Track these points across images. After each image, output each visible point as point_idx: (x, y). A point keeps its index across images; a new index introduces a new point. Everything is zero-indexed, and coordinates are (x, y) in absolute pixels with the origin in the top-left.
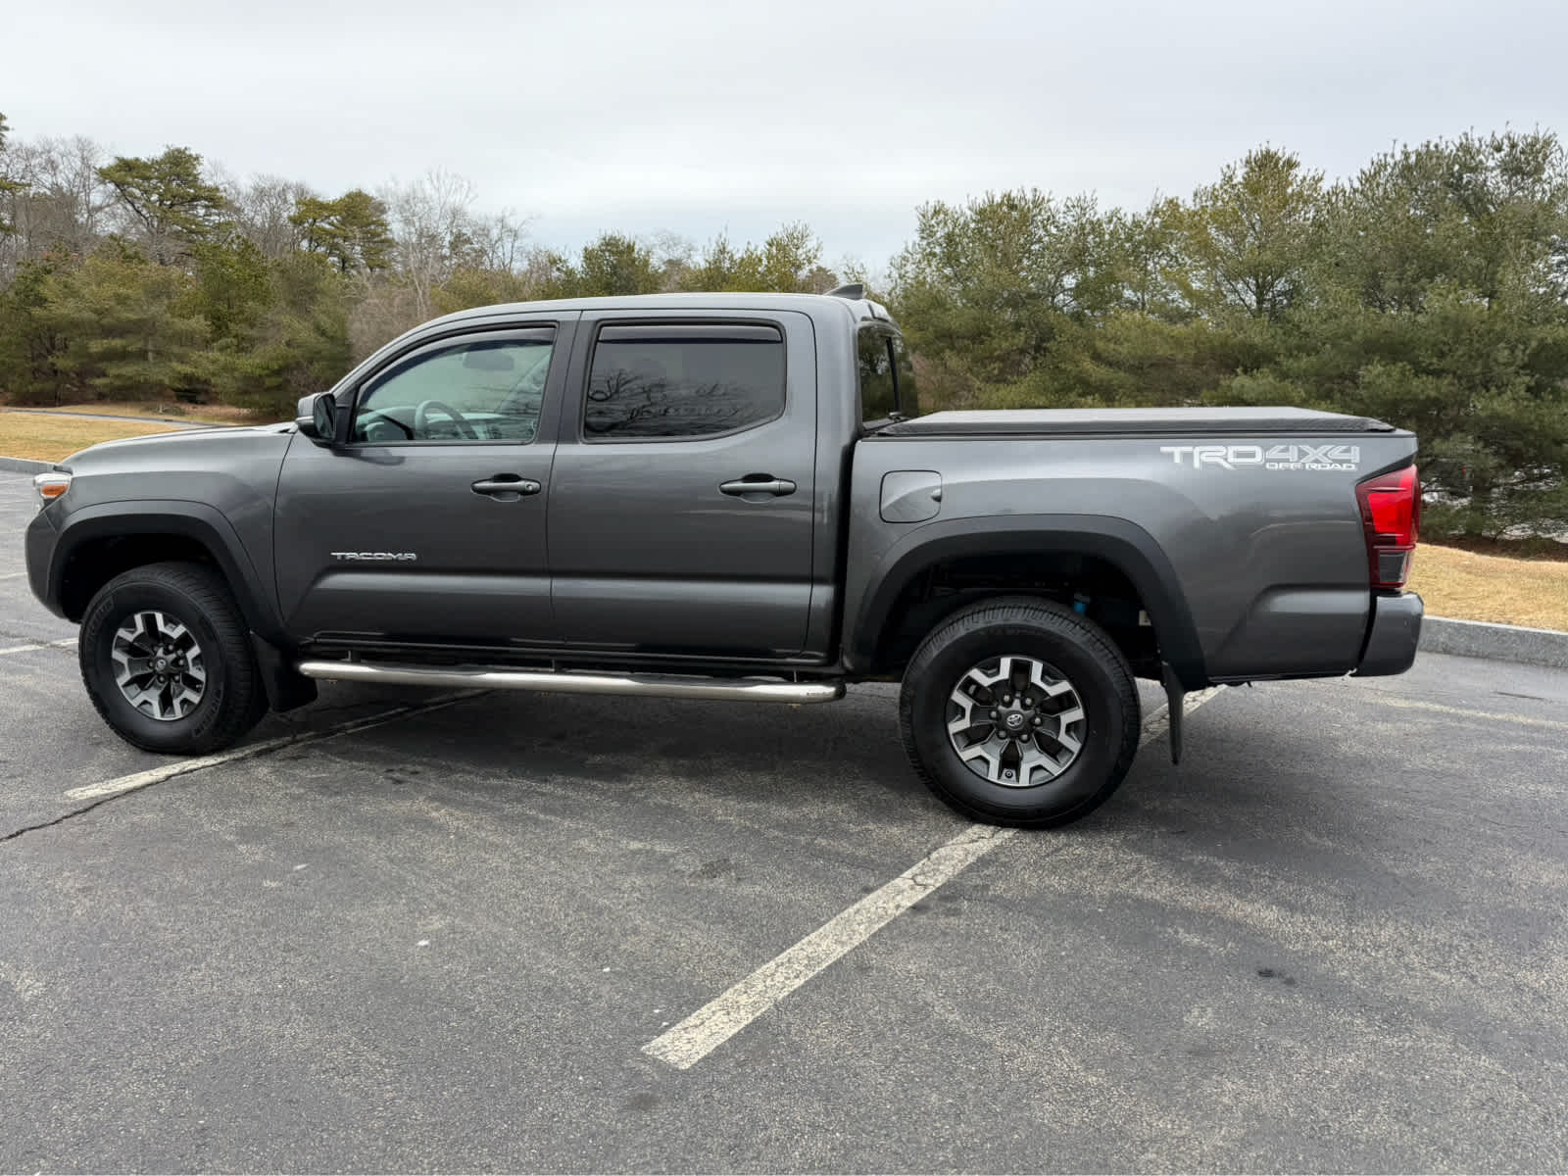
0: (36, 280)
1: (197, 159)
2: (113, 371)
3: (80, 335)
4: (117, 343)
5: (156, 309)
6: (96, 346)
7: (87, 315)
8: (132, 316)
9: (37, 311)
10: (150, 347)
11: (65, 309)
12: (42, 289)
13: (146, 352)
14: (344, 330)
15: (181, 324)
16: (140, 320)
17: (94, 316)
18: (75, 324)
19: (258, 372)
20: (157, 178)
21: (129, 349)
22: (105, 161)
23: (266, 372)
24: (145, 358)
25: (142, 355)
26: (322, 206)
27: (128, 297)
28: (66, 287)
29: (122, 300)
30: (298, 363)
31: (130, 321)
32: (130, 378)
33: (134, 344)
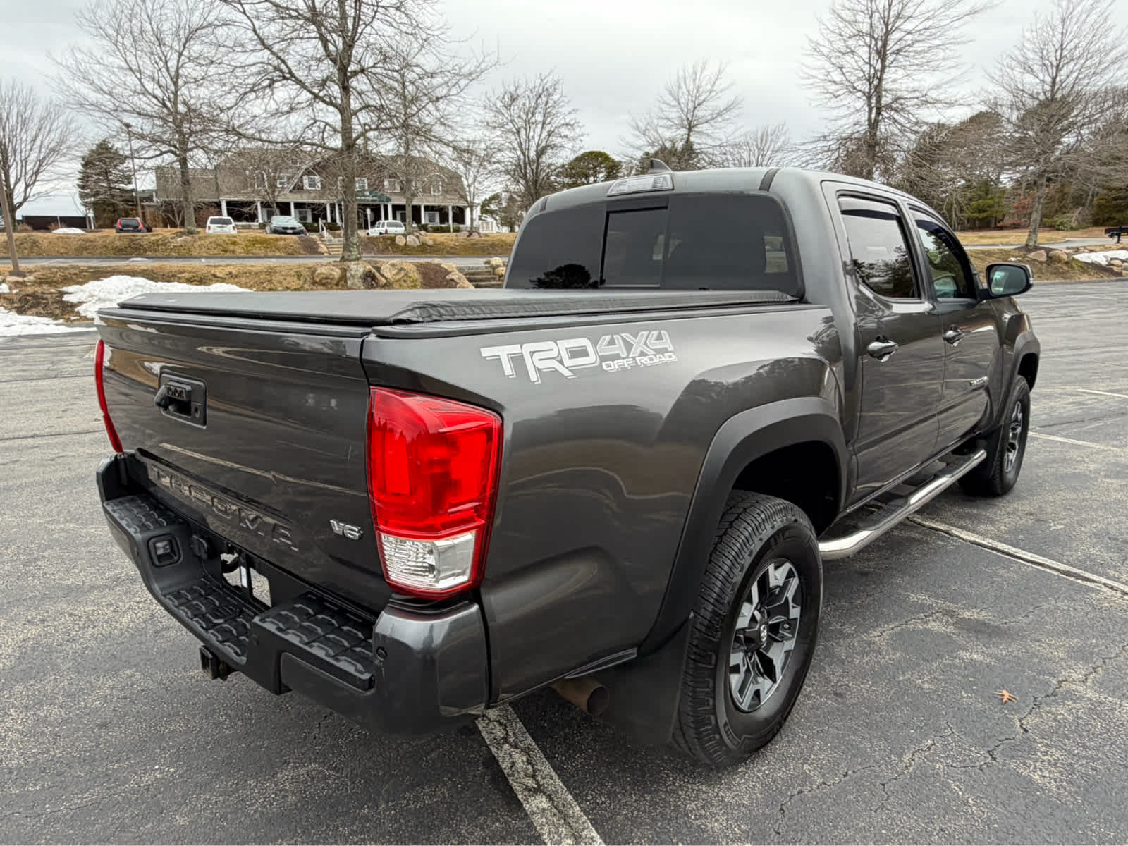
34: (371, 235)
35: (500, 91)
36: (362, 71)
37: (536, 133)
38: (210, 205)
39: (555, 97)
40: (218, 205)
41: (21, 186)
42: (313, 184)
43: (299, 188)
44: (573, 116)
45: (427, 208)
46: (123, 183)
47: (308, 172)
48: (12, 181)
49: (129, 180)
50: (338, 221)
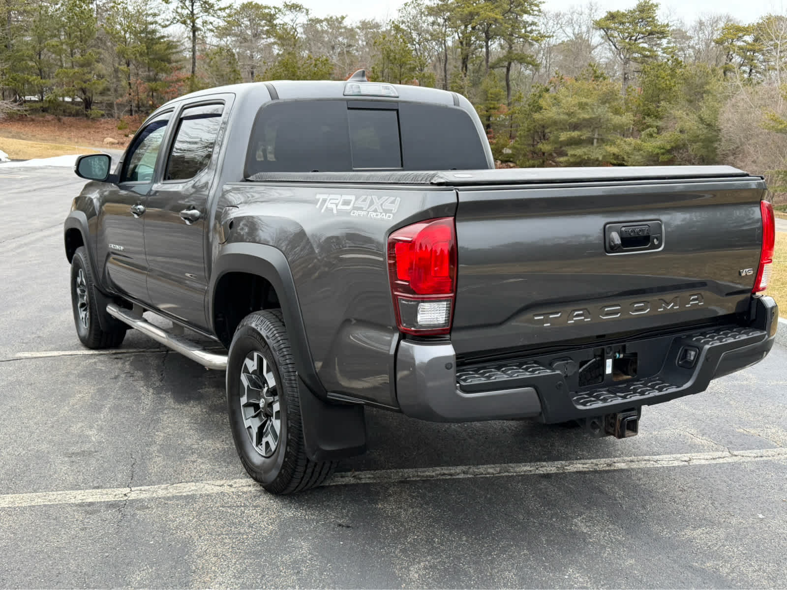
0: (540, 96)
1: (657, 6)
2: (571, 152)
3: (557, 130)
4: (575, 134)
5: (603, 111)
6: (564, 136)
7: (563, 117)
8: (587, 116)
9: (537, 116)
10: (596, 136)
11: (551, 113)
12: (542, 102)
13: (593, 139)
14: (716, 119)
15: (617, 119)
16: (591, 118)
17: (565, 117)
18: (555, 123)
19: (657, 151)
20: (628, 22)
21: (582, 138)
22: (601, 15)
23: (662, 151)
24: (592, 144)
25: (590, 141)
26: (739, 29)
27: (586, 104)
28: (555, 99)
29: (582, 106)
30: (684, 145)
31: (584, 120)
32: (580, 156)
33: (585, 134)
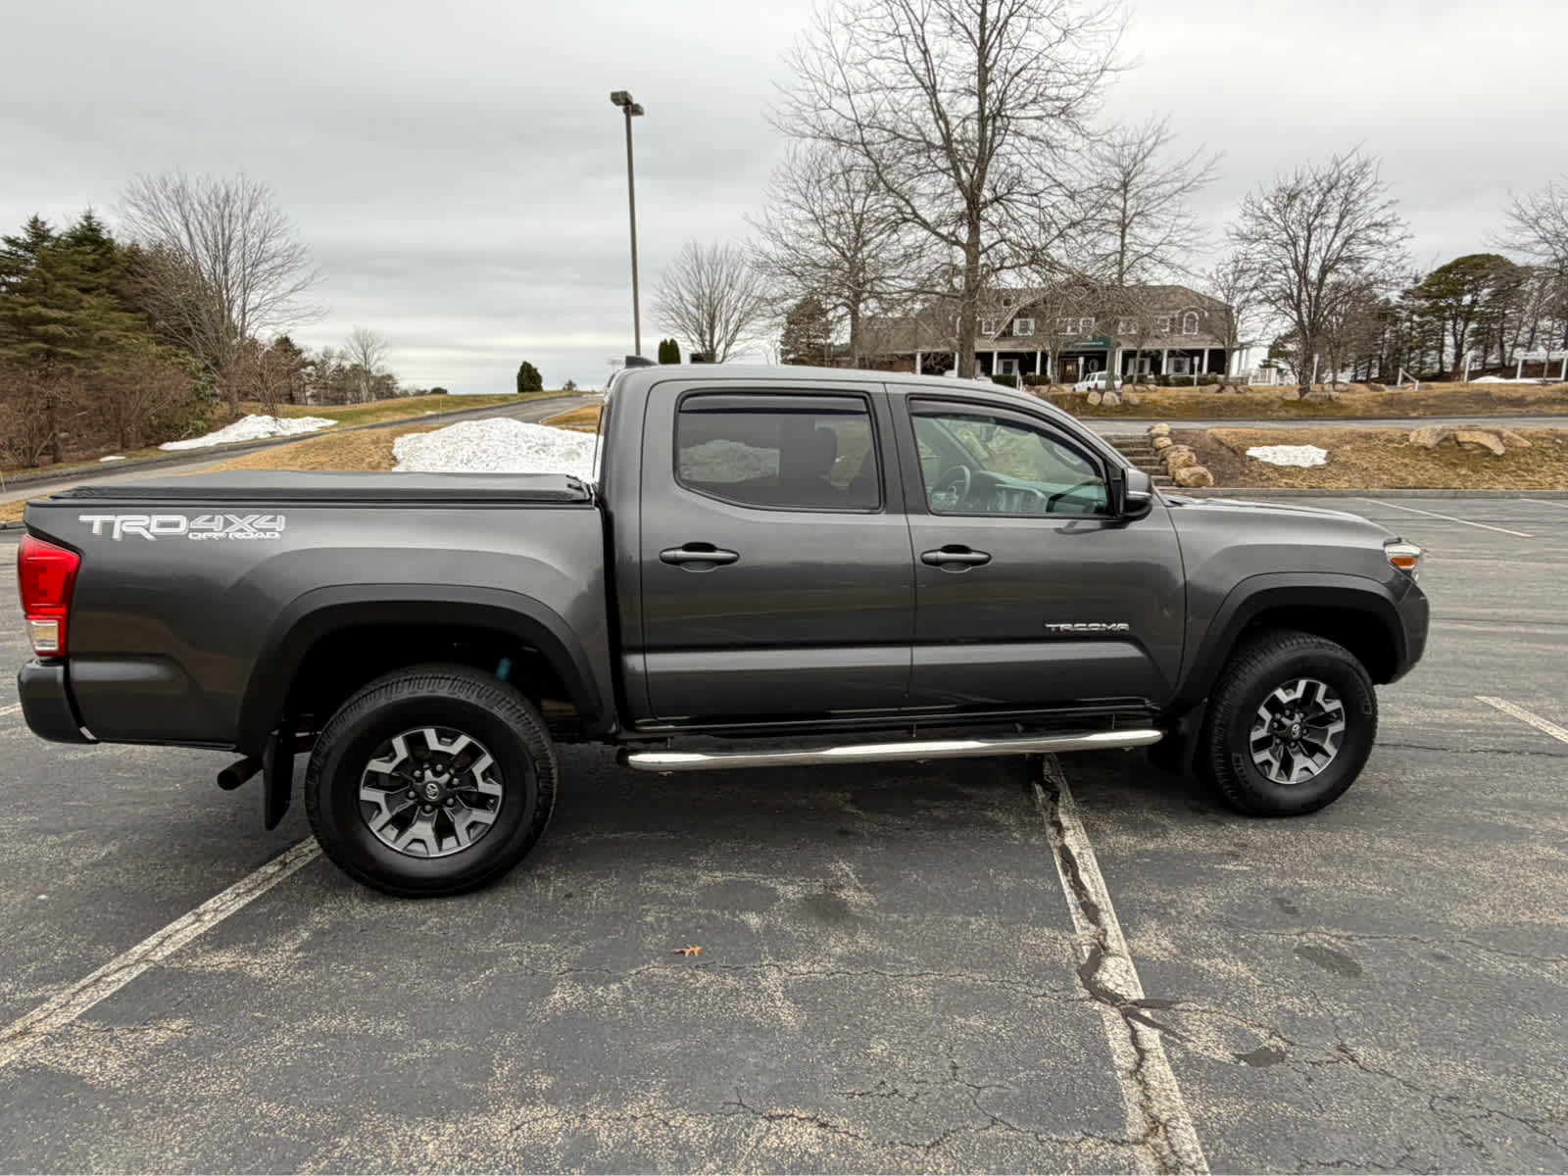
34: (1078, 390)
35: (1271, 189)
36: (997, 199)
37: (1322, 244)
38: (903, 358)
39: (1363, 187)
40: (913, 358)
41: (722, 345)
42: (1024, 328)
43: (1007, 334)
44: (1388, 211)
45: (1172, 353)
46: (821, 337)
47: (1019, 315)
48: (715, 341)
49: (827, 332)
50: (1049, 373)
